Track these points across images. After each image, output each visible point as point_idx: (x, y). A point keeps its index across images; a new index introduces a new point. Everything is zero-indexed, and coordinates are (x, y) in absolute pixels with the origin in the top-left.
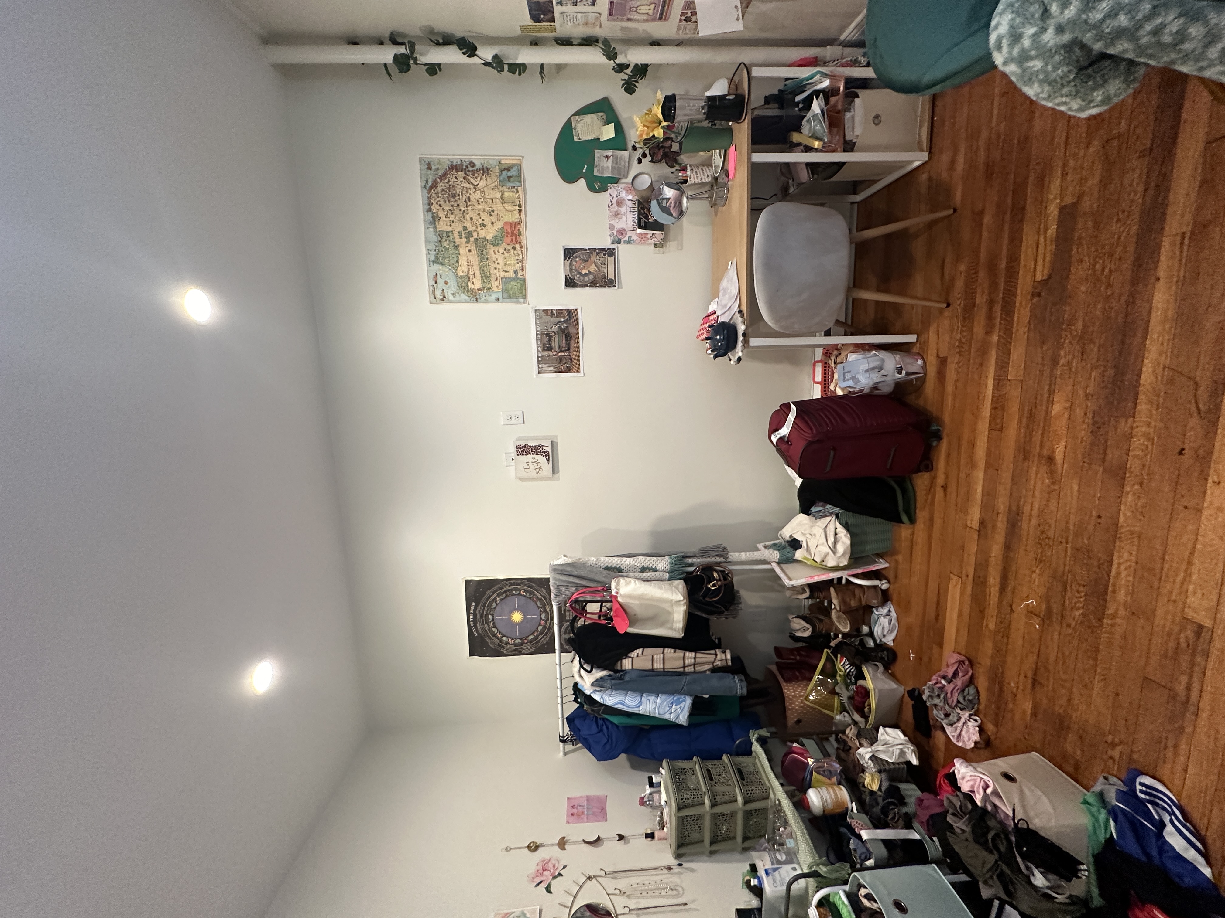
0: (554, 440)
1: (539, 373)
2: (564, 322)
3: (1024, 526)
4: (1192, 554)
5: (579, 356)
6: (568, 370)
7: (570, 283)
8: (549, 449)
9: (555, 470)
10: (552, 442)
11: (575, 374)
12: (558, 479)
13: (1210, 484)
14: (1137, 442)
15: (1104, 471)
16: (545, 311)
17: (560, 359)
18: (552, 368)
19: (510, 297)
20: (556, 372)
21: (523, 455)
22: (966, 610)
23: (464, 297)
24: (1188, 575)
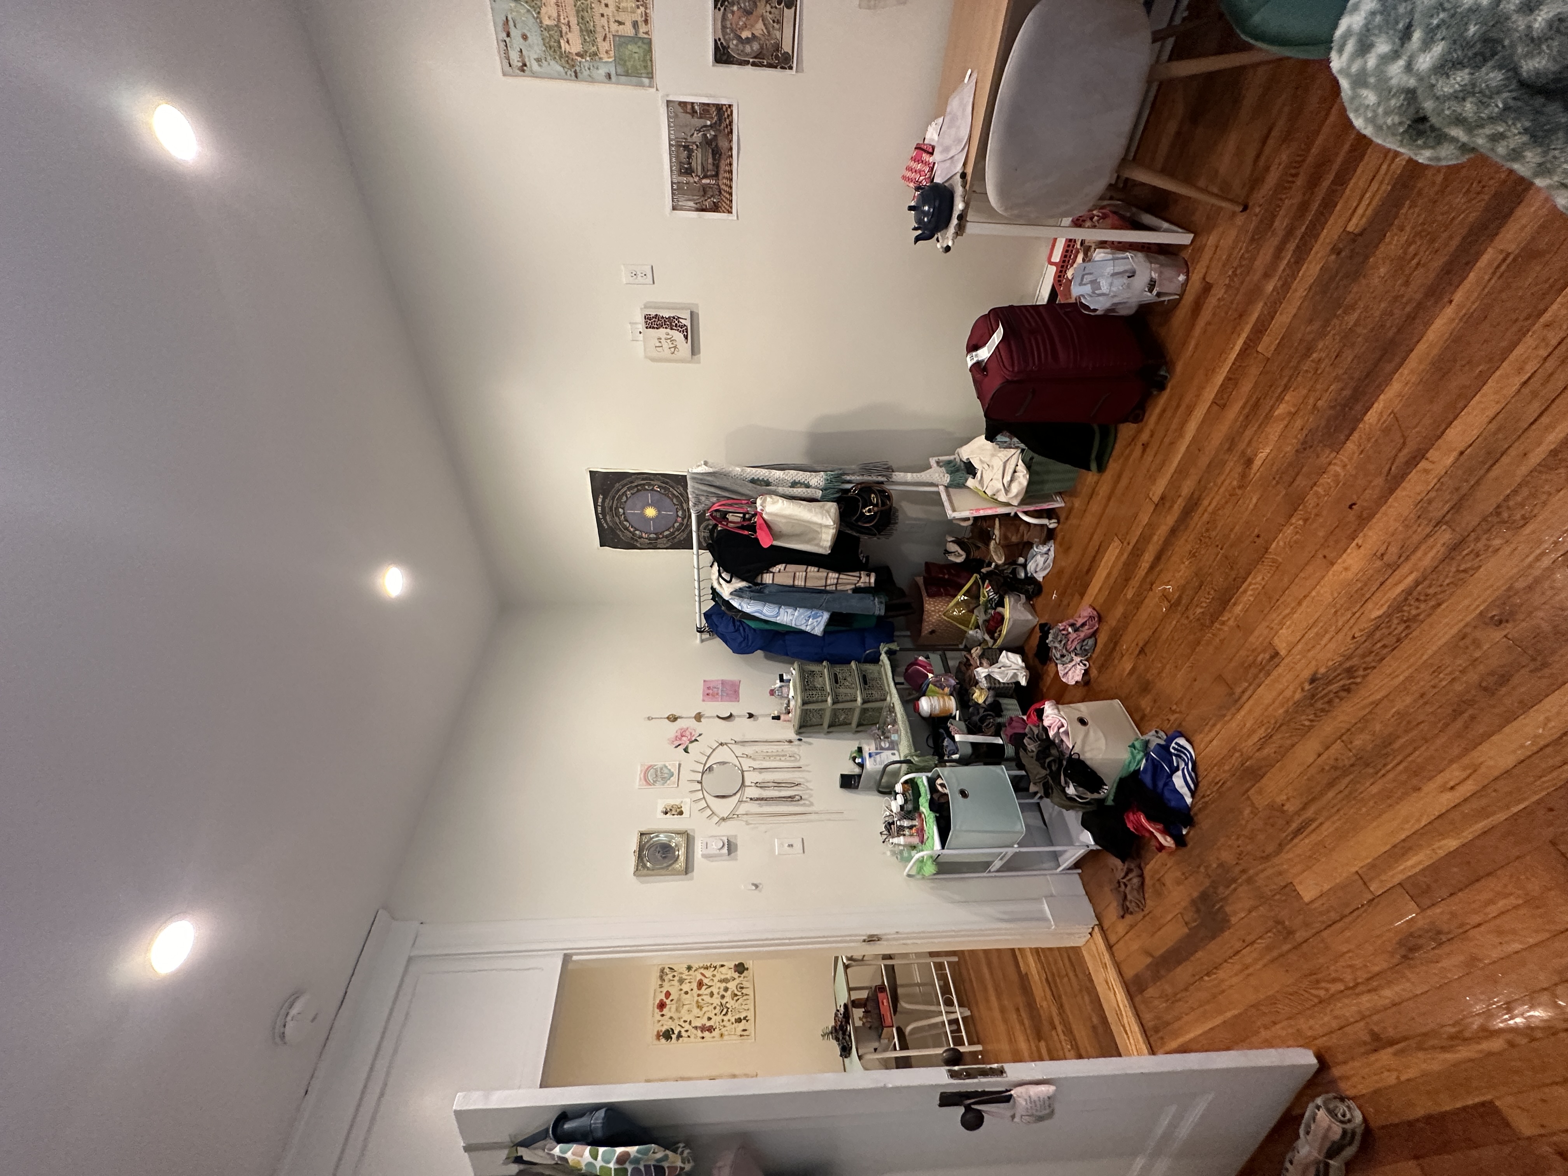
0: (693, 310)
1: (674, 208)
2: (711, 126)
3: (1196, 518)
4: (1305, 597)
5: (731, 187)
6: (715, 208)
7: (722, 56)
8: (687, 323)
9: (695, 351)
10: (692, 313)
11: (723, 216)
12: (699, 362)
13: (1354, 544)
14: (1326, 479)
15: (1286, 494)
16: (683, 104)
17: (705, 190)
18: (691, 204)
19: (627, 74)
20: (698, 210)
21: (653, 328)
22: (1115, 573)
23: (556, 68)
24: (1294, 610)
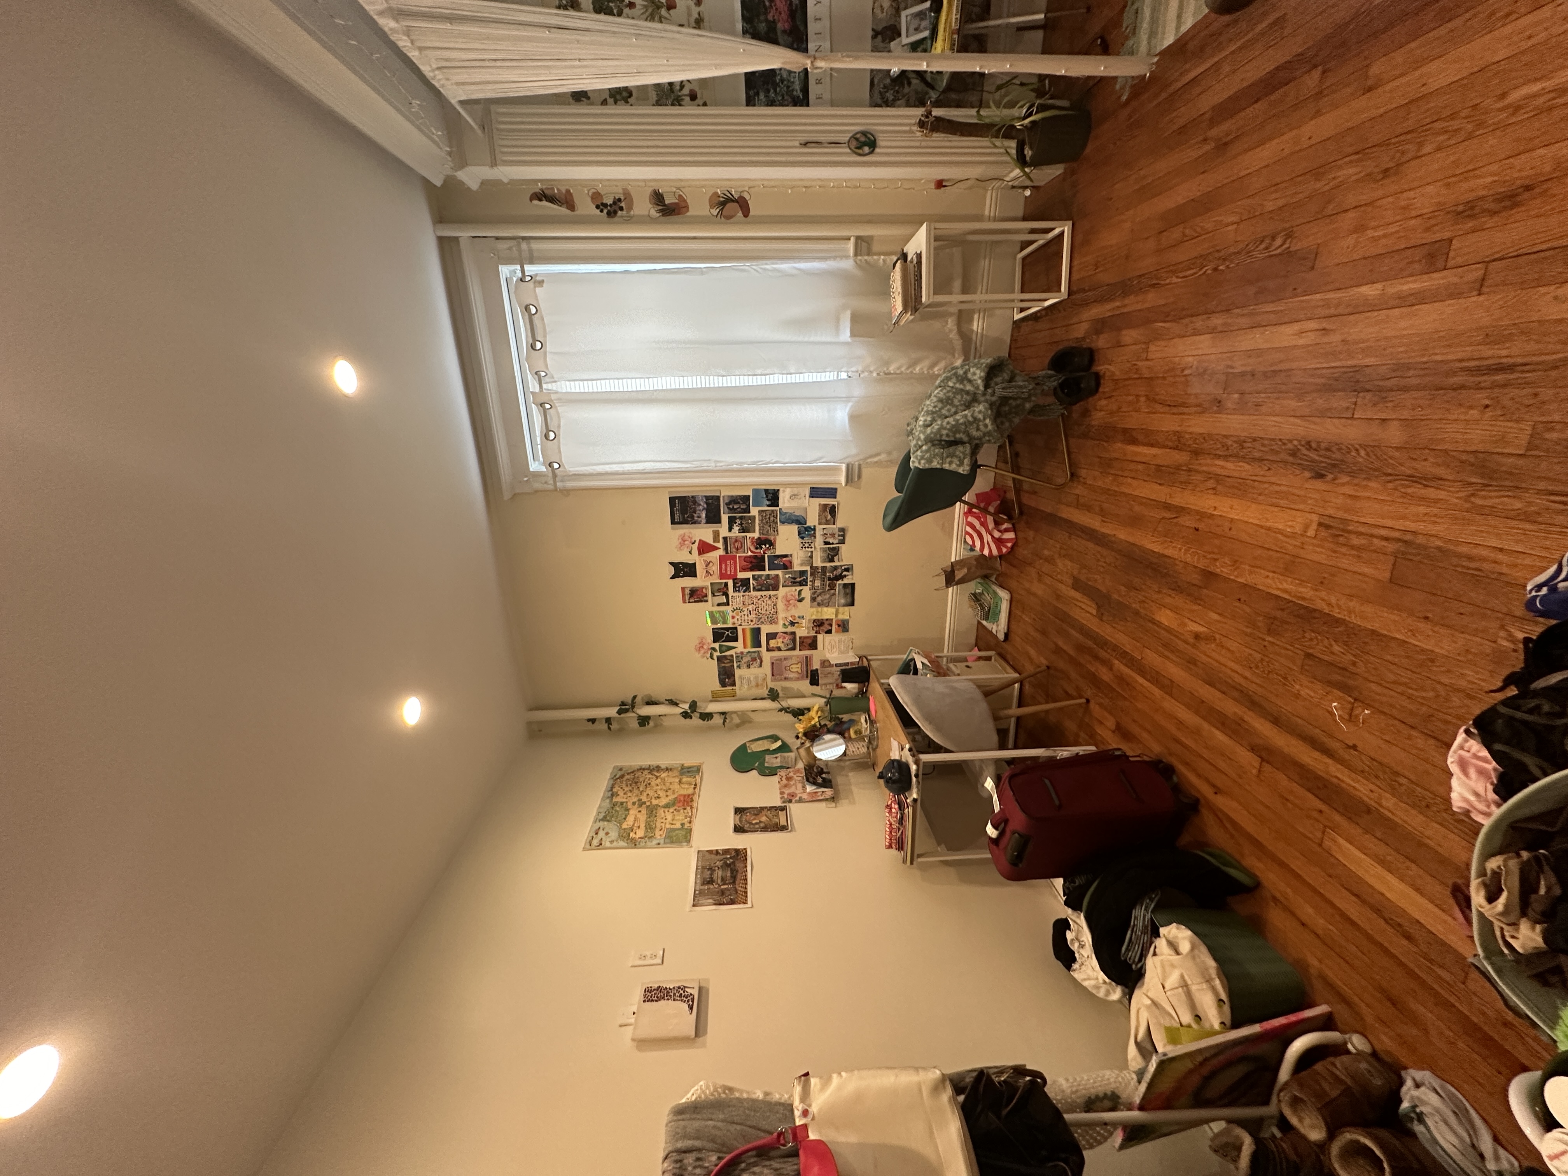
0: (702, 985)
1: (694, 906)
2: (731, 858)
3: (1253, 687)
5: (746, 888)
6: (732, 902)
7: (738, 829)
8: (695, 992)
9: (700, 1029)
10: (700, 989)
11: (741, 906)
12: (704, 1045)
13: (1215, 513)
16: (710, 852)
17: (723, 893)
18: (711, 901)
19: (672, 842)
20: (715, 904)
21: (653, 1001)
23: (622, 843)
